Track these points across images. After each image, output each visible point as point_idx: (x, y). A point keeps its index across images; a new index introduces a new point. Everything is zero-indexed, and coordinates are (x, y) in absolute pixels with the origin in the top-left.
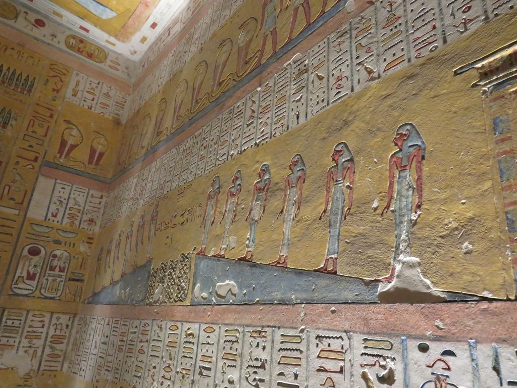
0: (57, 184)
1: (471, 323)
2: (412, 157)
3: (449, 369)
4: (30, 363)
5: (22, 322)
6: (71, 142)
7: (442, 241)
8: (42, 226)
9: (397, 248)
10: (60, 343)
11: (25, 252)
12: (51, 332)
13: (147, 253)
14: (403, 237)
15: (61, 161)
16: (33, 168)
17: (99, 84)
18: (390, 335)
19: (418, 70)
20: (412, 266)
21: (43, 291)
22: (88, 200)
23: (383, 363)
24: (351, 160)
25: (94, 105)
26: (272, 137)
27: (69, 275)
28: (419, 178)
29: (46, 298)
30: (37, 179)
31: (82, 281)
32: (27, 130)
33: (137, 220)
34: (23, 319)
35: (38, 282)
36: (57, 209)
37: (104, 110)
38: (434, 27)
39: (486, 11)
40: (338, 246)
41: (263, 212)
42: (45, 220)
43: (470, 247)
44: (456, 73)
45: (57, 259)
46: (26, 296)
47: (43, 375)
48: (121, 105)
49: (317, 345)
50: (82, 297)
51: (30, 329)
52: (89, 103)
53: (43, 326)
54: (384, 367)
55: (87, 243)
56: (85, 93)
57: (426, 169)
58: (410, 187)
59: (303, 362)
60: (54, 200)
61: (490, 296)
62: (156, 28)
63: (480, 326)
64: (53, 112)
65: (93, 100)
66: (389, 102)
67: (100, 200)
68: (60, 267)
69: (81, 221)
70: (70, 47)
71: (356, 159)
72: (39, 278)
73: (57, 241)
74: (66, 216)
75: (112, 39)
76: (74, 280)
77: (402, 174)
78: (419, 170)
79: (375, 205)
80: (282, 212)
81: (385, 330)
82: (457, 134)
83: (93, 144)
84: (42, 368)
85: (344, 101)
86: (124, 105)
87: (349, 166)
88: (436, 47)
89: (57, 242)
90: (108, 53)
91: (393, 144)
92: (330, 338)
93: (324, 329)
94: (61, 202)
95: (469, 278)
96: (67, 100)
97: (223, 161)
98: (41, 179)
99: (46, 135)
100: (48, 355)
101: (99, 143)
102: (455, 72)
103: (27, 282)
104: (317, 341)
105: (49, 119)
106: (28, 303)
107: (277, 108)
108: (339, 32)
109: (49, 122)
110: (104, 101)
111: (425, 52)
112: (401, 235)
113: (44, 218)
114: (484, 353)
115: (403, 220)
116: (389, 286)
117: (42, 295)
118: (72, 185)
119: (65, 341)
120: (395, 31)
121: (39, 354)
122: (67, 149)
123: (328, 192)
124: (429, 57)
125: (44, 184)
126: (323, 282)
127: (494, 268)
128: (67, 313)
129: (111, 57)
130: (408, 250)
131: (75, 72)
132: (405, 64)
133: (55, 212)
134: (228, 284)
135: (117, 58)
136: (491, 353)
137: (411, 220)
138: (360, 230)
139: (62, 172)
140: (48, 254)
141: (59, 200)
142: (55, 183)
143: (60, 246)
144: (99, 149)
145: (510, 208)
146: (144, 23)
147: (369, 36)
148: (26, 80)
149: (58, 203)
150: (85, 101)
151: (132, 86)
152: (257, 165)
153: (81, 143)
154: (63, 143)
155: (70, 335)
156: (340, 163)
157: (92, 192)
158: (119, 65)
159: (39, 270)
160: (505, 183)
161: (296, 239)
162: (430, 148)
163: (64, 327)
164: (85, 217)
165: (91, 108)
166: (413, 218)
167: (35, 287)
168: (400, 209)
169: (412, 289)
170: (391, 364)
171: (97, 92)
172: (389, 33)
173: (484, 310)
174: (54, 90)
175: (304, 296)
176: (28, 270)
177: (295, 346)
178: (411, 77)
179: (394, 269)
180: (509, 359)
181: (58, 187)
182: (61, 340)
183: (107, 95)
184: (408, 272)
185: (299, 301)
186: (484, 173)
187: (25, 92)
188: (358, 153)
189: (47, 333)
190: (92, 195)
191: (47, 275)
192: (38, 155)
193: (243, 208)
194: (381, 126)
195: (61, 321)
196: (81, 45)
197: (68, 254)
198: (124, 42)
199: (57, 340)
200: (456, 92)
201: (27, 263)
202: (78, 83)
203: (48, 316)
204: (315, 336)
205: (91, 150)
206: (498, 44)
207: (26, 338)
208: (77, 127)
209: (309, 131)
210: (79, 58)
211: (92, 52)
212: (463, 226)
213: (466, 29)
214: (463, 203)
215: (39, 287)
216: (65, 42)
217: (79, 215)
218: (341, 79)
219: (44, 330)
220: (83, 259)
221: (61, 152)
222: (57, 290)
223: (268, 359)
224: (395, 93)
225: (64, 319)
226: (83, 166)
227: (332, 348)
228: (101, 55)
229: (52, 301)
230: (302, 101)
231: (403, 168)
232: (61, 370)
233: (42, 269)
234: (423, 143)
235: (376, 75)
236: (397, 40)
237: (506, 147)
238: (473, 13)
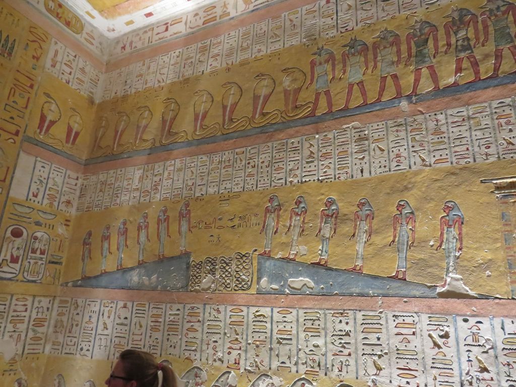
0: (37, 162)
1: (491, 309)
2: (455, 221)
3: (479, 329)
4: (14, 347)
5: (7, 307)
6: (50, 117)
7: (475, 269)
8: (24, 206)
9: (448, 269)
10: (41, 326)
11: (8, 234)
12: (34, 316)
13: (181, 246)
14: (451, 264)
15: (41, 137)
16: (15, 143)
17: (75, 57)
18: (446, 315)
19: (458, 171)
20: (457, 280)
21: (25, 274)
22: (66, 181)
23: (442, 328)
24: (412, 213)
25: (71, 80)
26: (337, 179)
27: (49, 258)
28: (460, 234)
29: (29, 281)
30: (18, 155)
31: (60, 263)
32: (8, 99)
33: (153, 213)
34: (7, 303)
35: (21, 265)
36: (38, 189)
37: (80, 87)
38: (468, 149)
39: (498, 153)
40: (406, 264)
41: (335, 232)
42: (27, 200)
43: (490, 273)
44: (482, 182)
45: (37, 241)
46: (10, 279)
47: (27, 358)
48: (94, 82)
49: (394, 321)
50: (61, 279)
51: (15, 314)
52: (66, 77)
53: (26, 311)
54: (442, 330)
55: (65, 225)
56: (63, 64)
57: (464, 230)
58: (454, 238)
59: (384, 330)
60: (35, 179)
61: (500, 297)
62: (148, 18)
63: (495, 310)
64: (33, 82)
65: (70, 74)
66: (438, 184)
67: (76, 181)
68: (41, 249)
69: (59, 203)
70: (49, 10)
71: (416, 213)
72: (22, 261)
73: (38, 222)
74: (46, 196)
75: (95, 13)
76: (53, 263)
77: (449, 229)
78: (460, 229)
79: (431, 243)
80: (354, 235)
81: (442, 312)
82: (482, 215)
83: (70, 122)
84: (26, 351)
85: (404, 173)
86: (97, 83)
87: (411, 216)
88: (469, 162)
89: (38, 224)
90: (85, 24)
91: (443, 211)
92: (404, 316)
93: (399, 312)
94: (41, 182)
95: (490, 288)
96: (47, 70)
97: (281, 185)
98: (22, 154)
99: (26, 107)
100: (31, 339)
101: (75, 122)
102: (481, 181)
103: (11, 265)
104: (394, 318)
105: (30, 90)
106: (12, 287)
107: (339, 158)
108: (395, 122)
109: (29, 93)
110: (80, 77)
111: (463, 162)
112: (449, 263)
113: (25, 198)
114: (497, 322)
115: (451, 255)
116: (443, 289)
117: (25, 278)
118: (52, 164)
119: (46, 324)
120: (440, 140)
121: (23, 337)
122: (46, 124)
123: (395, 229)
124: (464, 166)
125: (26, 160)
126: (396, 284)
127: (502, 284)
128: (47, 296)
129: (87, 29)
130: (455, 271)
131: (53, 40)
132: (449, 164)
133: (36, 192)
134: (301, 280)
135: (92, 31)
136: (501, 322)
137: (456, 256)
138: (422, 256)
139: (42, 149)
140: (30, 235)
141: (39, 179)
142: (36, 161)
143: (40, 227)
144: (76, 128)
145: (510, 258)
146: (140, 10)
147: (421, 135)
148: (7, 40)
149: (38, 183)
150: (63, 74)
151: (105, 64)
152: (323, 197)
153: (59, 119)
154: (43, 118)
155: (50, 318)
156: (403, 213)
157: (69, 172)
158: (94, 39)
159: (21, 252)
160: (507, 246)
161: (369, 256)
162: (466, 219)
163: (45, 309)
164: (63, 199)
165: (68, 83)
166: (456, 254)
167: (18, 270)
168: (449, 248)
169: (458, 291)
170: (446, 329)
171: (74, 65)
172: (436, 140)
173: (497, 303)
174: (34, 57)
175: (381, 292)
176: (12, 253)
177: (375, 322)
178: (453, 174)
179: (446, 281)
180: (509, 324)
181: (39, 165)
182: (42, 323)
183: (82, 70)
184: (455, 283)
185: (376, 295)
186: (497, 239)
187: (6, 55)
188: (418, 210)
189: (30, 317)
190: (69, 175)
191: (29, 257)
192: (19, 129)
193: (311, 227)
194: (433, 197)
195: (42, 304)
196: (60, 11)
197: (48, 236)
198: (106, 18)
199: (39, 323)
200: (482, 192)
201: (11, 245)
202: (56, 52)
203: (30, 299)
204: (392, 315)
205: (68, 129)
206: (505, 174)
207: (10, 323)
208: (55, 101)
209: (374, 185)
210: (57, 24)
211: (70, 20)
212: (486, 263)
213: (487, 159)
214: (486, 252)
215: (22, 270)
216: (45, 4)
217: (58, 196)
218: (400, 157)
219: (27, 314)
220: (61, 241)
221: (40, 127)
222: (38, 273)
223: (352, 330)
224: (442, 180)
225: (45, 302)
226: (60, 144)
227: (406, 322)
228: (78, 25)
229: (34, 284)
230: (365, 160)
231: (450, 226)
232: (43, 352)
233: (24, 251)
234: (462, 215)
235: (428, 163)
236: (442, 147)
237: (508, 228)
238: (492, 150)
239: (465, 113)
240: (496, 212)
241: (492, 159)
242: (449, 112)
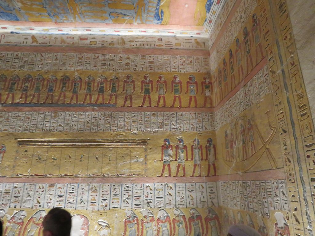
1: (4, 180)
2: (3, 152)
19: (9, 134)
28: (3, 156)
38: (14, 127)
43: (8, 169)
58: (1, 157)
61: (8, 177)
66: (2, 138)
82: (11, 150)
88: (13, 132)
95: (6, 174)
102: (15, 139)
114: (5, 184)
120: (7, 122)
127: (10, 173)
132: (7, 131)
147: (2, 119)
173: (6, 179)
178: (7, 135)
180: (8, 185)
186: (13, 158)
200: (13, 142)
206: (22, 137)
212: (7, 166)
214: (9, 162)
224: (4, 137)
231: (1, 153)
234: (6, 149)
236: (7, 125)
237: (17, 155)
238: (21, 129)
239: (17, 114)
240: (15, 150)
241: (20, 132)
242: (14, 113)
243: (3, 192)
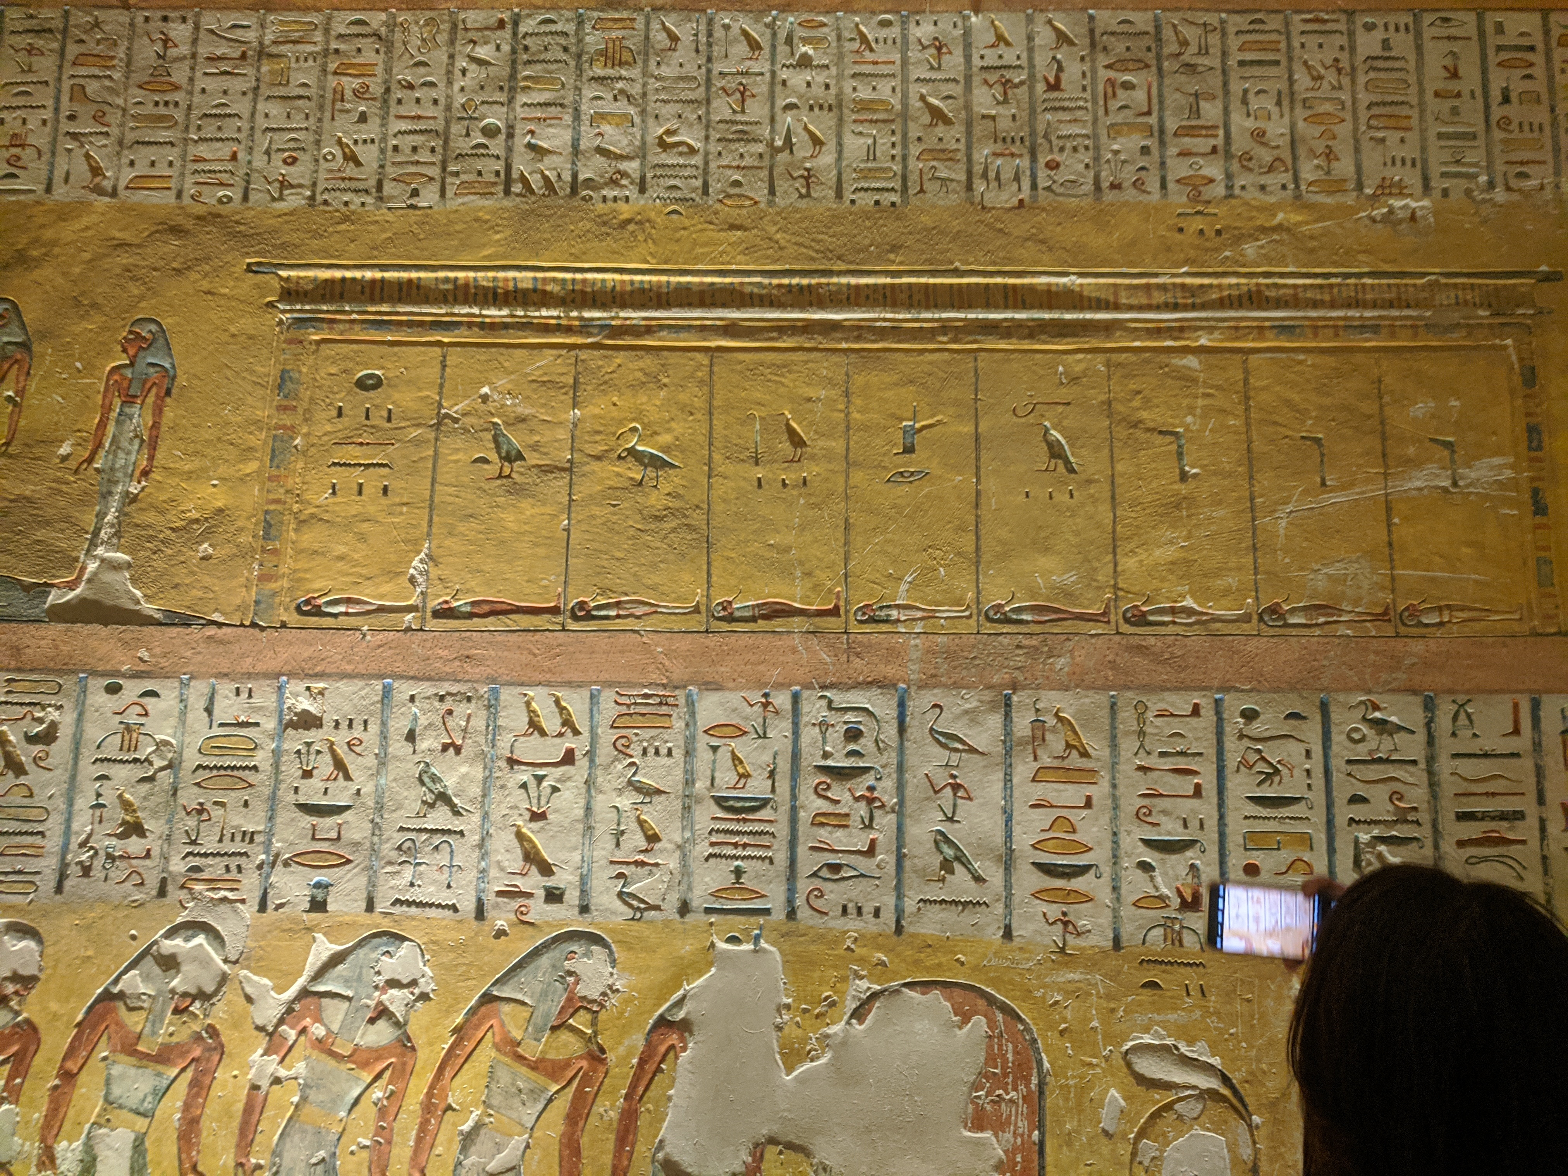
1: (188, 654)
2: (148, 386)
3: (146, 715)
7: (173, 536)
9: (96, 533)
14: (109, 518)
18: (59, 672)
19: (189, 224)
20: (116, 567)
23: (38, 715)
24: (25, 346)
28: (156, 425)
38: (234, 157)
39: (314, 184)
43: (210, 550)
44: (249, 268)
54: (40, 721)
57: (169, 414)
58: (136, 436)
61: (221, 620)
63: (199, 658)
66: (125, 259)
71: (36, 348)
77: (127, 410)
78: (158, 411)
79: (65, 449)
81: (52, 664)
82: (229, 373)
85: (25, 206)
87: (19, 357)
88: (230, 199)
91: (119, 348)
95: (200, 594)
102: (249, 265)
108: (31, 17)
111: (212, 196)
112: (106, 514)
114: (198, 691)
115: (114, 490)
116: (71, 595)
120: (162, 110)
124: (214, 210)
127: (235, 583)
130: (115, 541)
132: (170, 198)
136: (207, 690)
137: (128, 493)
138: (28, 490)
145: (272, 507)
147: (107, 83)
160: (274, 472)
162: (182, 380)
166: (131, 489)
168: (112, 469)
169: (109, 602)
170: (54, 715)
172: (149, 109)
173: (209, 637)
178: (176, 230)
179: (83, 569)
180: (227, 697)
184: (109, 577)
186: (251, 449)
188: (44, 336)
194: (100, 300)
200: (242, 302)
206: (315, 253)
212: (206, 519)
213: (281, 198)
214: (214, 486)
218: (22, 146)
224: (139, 246)
231: (129, 400)
234: (174, 367)
235: (107, 184)
236: (163, 135)
237: (287, 420)
238: (297, 173)
239: (251, 36)
240: (269, 369)
241: (294, 201)
242: (209, 20)
243: (191, 758)
